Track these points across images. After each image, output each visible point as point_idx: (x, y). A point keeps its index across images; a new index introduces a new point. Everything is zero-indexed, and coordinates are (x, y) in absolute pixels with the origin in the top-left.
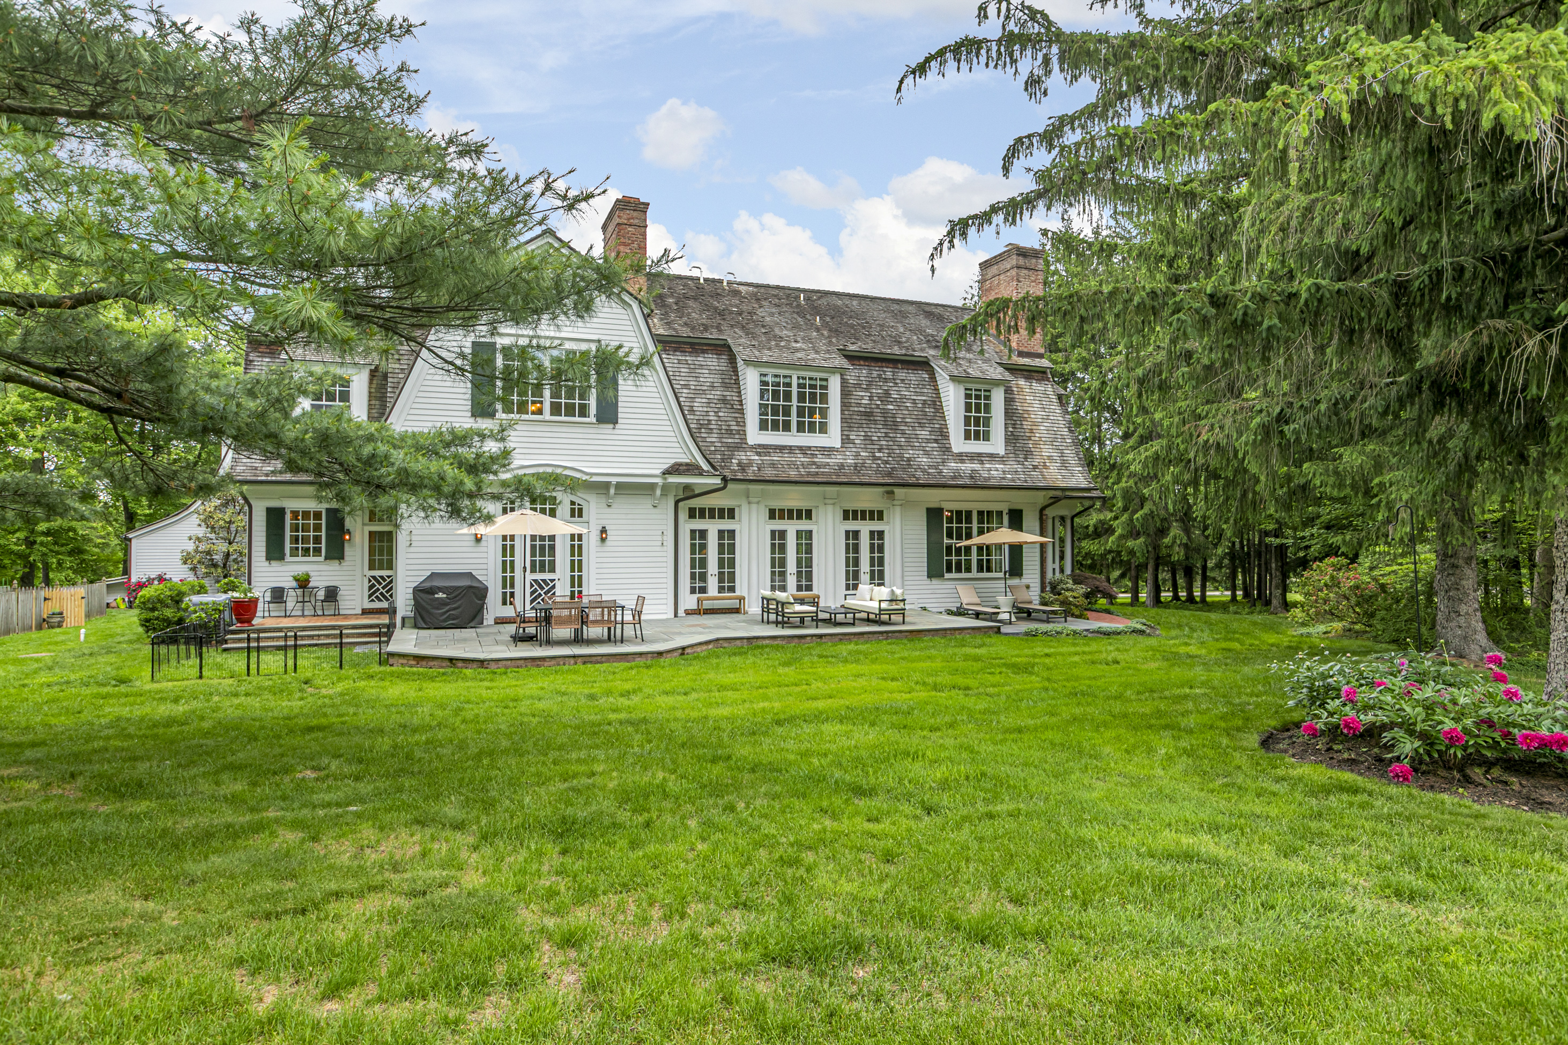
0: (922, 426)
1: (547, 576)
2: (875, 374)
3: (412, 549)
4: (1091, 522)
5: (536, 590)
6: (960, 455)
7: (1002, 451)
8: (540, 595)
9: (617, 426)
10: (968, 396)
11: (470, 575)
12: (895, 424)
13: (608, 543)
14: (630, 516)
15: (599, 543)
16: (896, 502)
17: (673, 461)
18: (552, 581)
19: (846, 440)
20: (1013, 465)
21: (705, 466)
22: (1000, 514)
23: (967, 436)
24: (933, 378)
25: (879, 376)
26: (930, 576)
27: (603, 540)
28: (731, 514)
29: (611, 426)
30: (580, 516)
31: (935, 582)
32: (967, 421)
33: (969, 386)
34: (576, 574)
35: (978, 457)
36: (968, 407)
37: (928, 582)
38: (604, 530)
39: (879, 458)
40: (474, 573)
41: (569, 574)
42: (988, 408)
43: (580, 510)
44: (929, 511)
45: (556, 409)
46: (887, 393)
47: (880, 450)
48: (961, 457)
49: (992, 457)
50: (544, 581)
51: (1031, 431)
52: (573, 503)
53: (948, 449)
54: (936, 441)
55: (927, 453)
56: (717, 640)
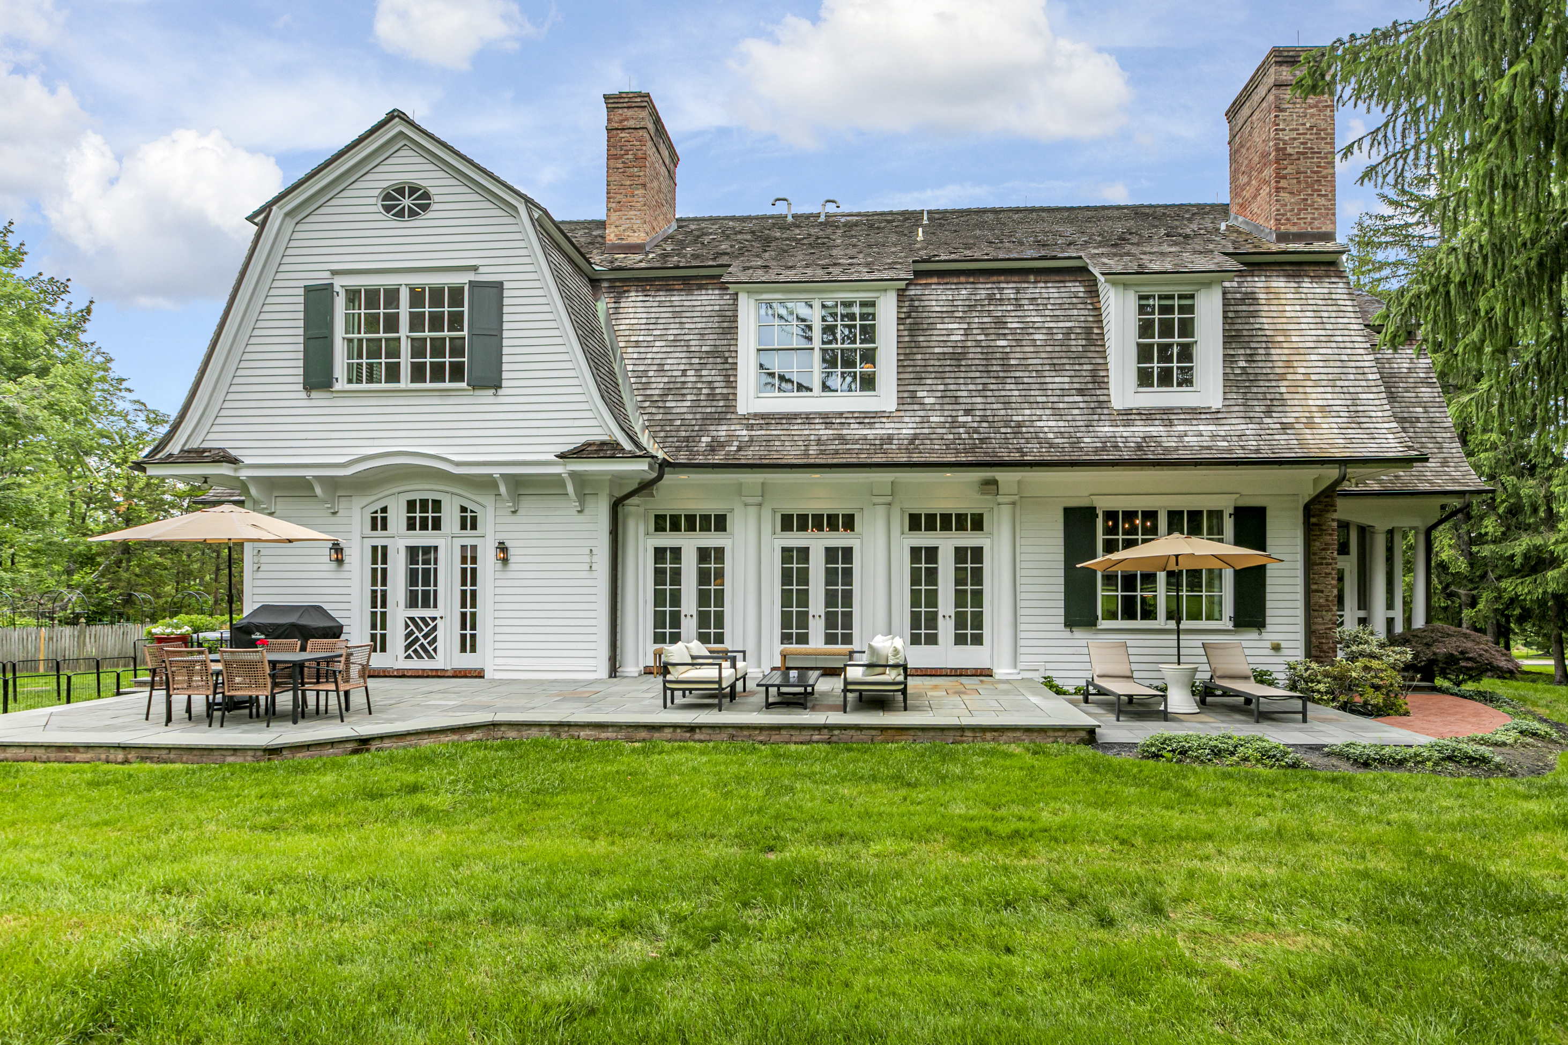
0: (1056, 368)
1: (427, 613)
2: (983, 294)
3: (260, 575)
4: (1518, 550)
5: (412, 633)
6: (1128, 412)
7: (1216, 402)
8: (417, 639)
9: (500, 392)
10: (1142, 309)
11: (318, 609)
12: (1006, 367)
13: (512, 566)
14: (543, 527)
15: (499, 565)
16: (1000, 499)
17: (583, 440)
18: (434, 619)
19: (907, 398)
20: (1236, 426)
21: (627, 445)
22: (1216, 515)
23: (1144, 379)
24: (1093, 291)
25: (991, 298)
26: (1070, 623)
27: (505, 561)
28: (721, 523)
29: (492, 391)
30: (474, 527)
31: (1081, 635)
32: (1144, 353)
33: (1146, 291)
34: (468, 610)
35: (1166, 415)
36: (1145, 329)
37: (1067, 634)
38: (502, 548)
39: (964, 425)
40: (325, 606)
41: (458, 610)
42: (1187, 328)
43: (474, 519)
44: (1069, 513)
45: (418, 373)
46: (1000, 323)
47: (967, 412)
48: (1127, 416)
49: (1194, 413)
50: (423, 619)
51: (1288, 364)
52: (464, 509)
53: (1103, 405)
54: (1081, 392)
55: (1058, 414)
56: (494, 725)
